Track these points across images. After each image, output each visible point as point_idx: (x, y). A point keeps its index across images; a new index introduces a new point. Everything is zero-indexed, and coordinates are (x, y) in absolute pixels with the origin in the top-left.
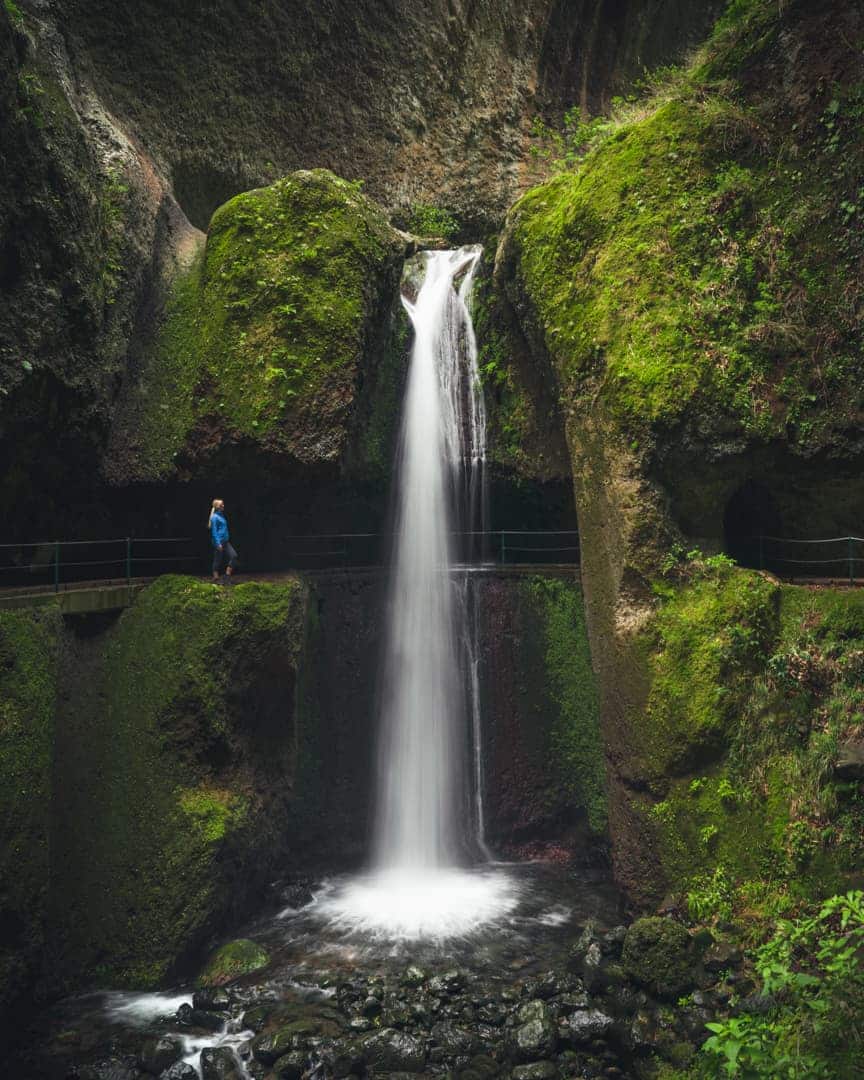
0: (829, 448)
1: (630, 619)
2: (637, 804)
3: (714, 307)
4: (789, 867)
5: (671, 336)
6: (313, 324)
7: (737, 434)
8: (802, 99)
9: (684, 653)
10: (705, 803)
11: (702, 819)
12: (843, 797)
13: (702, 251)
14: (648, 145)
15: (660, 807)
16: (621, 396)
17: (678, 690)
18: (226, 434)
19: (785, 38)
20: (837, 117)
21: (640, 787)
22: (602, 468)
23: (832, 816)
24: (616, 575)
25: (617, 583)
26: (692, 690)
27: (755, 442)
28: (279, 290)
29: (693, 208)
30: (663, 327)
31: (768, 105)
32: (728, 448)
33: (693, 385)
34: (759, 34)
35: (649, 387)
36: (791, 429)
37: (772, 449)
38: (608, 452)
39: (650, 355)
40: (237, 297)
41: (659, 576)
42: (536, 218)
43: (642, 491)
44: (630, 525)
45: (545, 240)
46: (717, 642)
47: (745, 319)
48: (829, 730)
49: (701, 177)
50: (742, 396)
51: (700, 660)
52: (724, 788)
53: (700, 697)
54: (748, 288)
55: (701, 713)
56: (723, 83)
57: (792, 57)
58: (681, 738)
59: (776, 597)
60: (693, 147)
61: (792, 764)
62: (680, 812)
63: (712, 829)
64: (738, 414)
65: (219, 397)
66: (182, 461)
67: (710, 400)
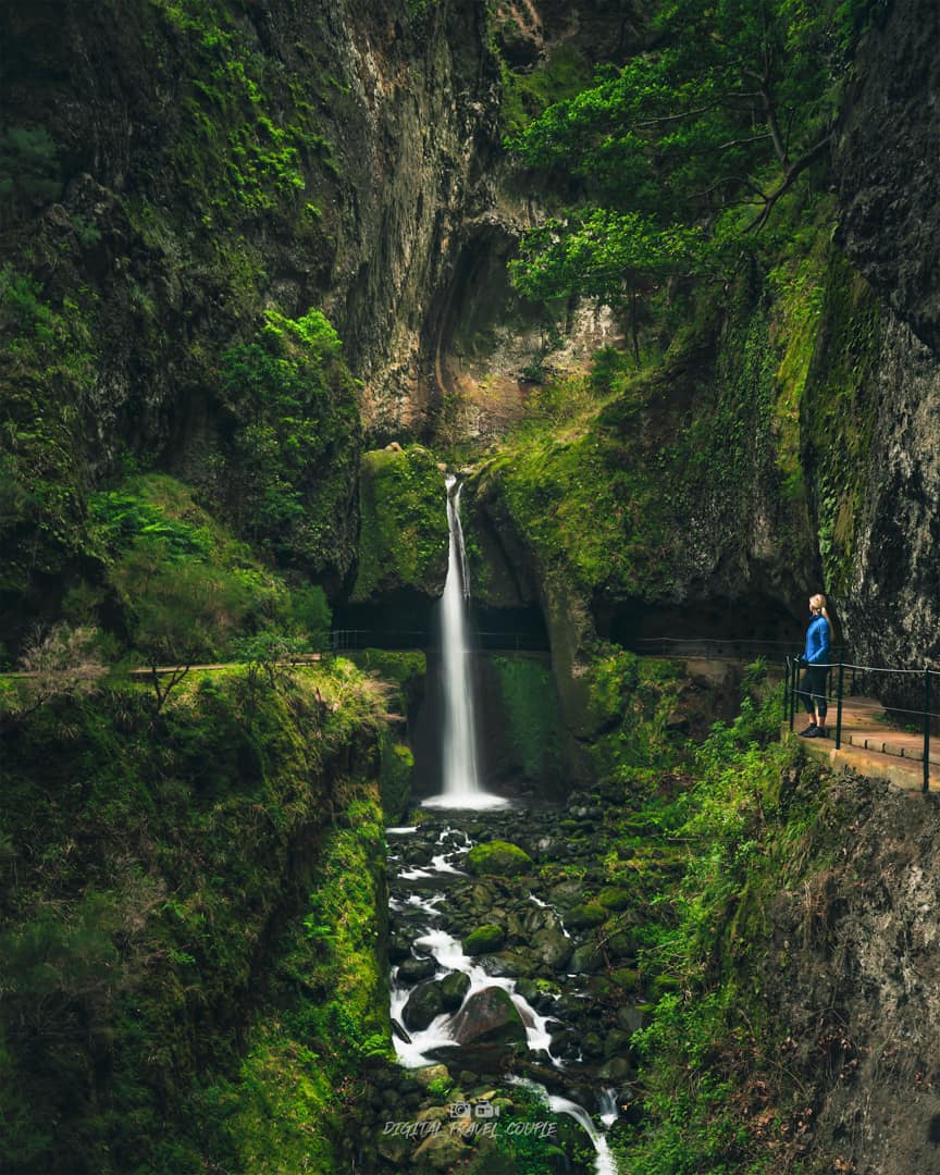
0: (657, 600)
1: (579, 671)
2: (583, 746)
3: (615, 536)
4: (651, 761)
5: (598, 549)
6: (432, 529)
7: (625, 593)
8: (647, 443)
9: (604, 685)
10: (613, 744)
11: (613, 749)
12: (670, 736)
13: (608, 510)
14: (581, 454)
15: (593, 747)
16: (579, 575)
17: (602, 699)
18: (400, 581)
19: (643, 415)
20: (664, 456)
21: (585, 740)
22: (565, 605)
23: (665, 742)
24: (573, 652)
25: (573, 656)
26: (608, 699)
27: (630, 598)
28: (417, 511)
29: (604, 488)
30: (595, 544)
31: (633, 442)
32: (621, 599)
33: (608, 571)
34: (629, 408)
35: (591, 571)
36: (644, 592)
37: (636, 600)
38: (569, 598)
39: (590, 556)
40: (397, 514)
41: (593, 653)
42: (512, 476)
43: (587, 616)
44: (581, 631)
45: (519, 489)
46: (618, 680)
47: (626, 543)
48: (661, 713)
49: (605, 474)
50: (626, 577)
51: (612, 687)
52: (622, 736)
53: (612, 702)
54: (627, 528)
55: (612, 708)
56: (612, 428)
57: (645, 424)
58: (604, 718)
59: (636, 662)
60: (601, 458)
61: (649, 726)
62: (603, 748)
63: (617, 753)
64: (624, 585)
65: (396, 563)
66: (375, 593)
67: (614, 577)
